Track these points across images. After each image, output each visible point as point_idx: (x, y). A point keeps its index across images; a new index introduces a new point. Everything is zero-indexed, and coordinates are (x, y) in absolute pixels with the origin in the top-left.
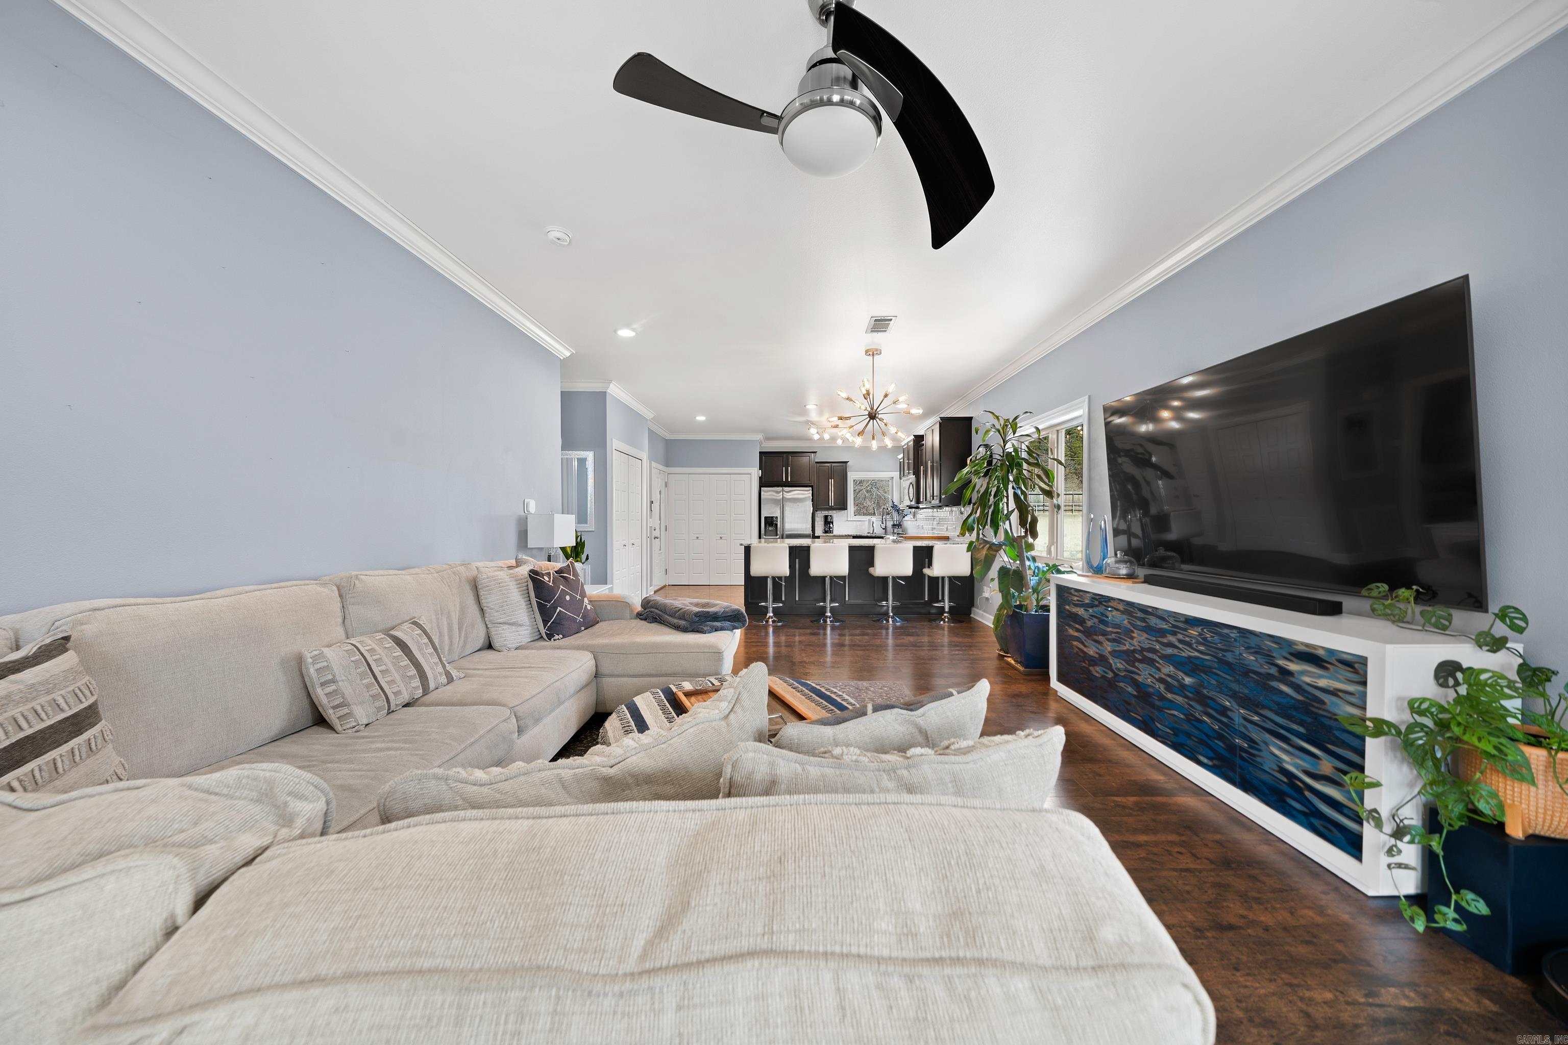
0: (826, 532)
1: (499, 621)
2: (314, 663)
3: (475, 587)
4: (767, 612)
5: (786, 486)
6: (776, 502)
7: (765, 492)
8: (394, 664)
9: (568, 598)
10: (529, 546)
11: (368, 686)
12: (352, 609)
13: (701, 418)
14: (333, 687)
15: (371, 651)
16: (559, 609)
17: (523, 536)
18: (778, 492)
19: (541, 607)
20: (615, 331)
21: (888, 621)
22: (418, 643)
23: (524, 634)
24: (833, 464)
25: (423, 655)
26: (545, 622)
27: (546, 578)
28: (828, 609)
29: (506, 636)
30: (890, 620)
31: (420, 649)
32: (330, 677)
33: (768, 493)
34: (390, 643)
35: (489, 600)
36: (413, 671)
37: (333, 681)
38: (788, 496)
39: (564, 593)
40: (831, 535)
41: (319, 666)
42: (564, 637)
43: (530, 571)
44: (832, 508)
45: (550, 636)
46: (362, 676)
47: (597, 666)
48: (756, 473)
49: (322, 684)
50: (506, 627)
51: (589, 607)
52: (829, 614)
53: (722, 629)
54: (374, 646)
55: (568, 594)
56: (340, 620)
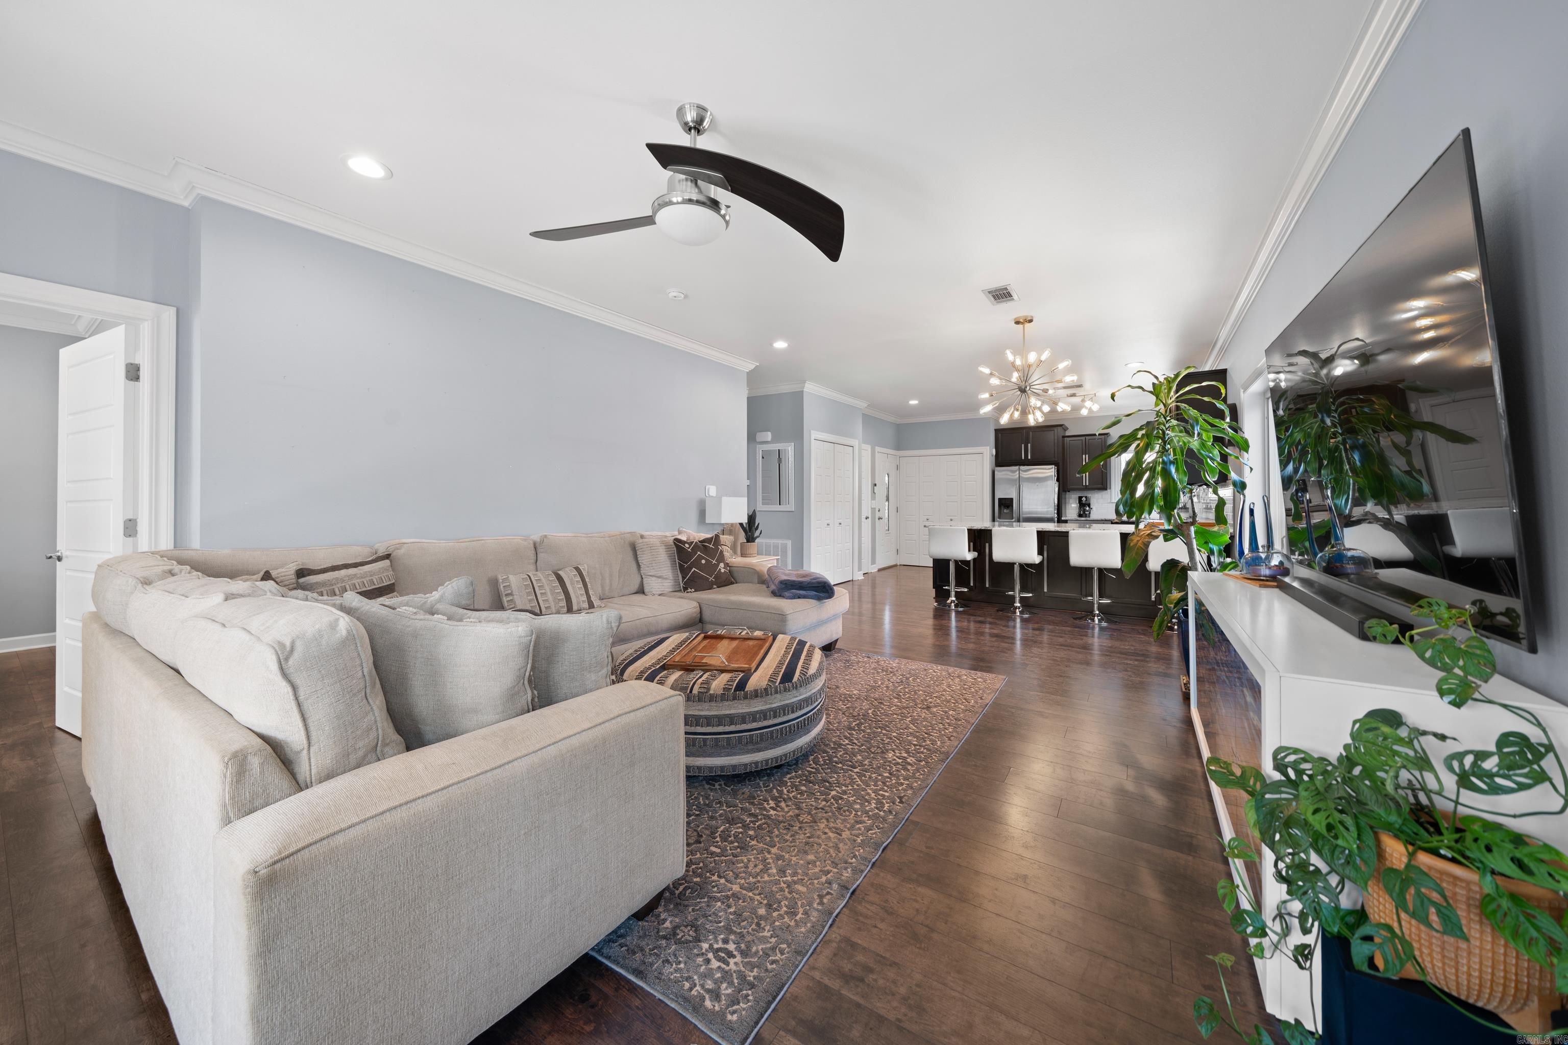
0: (1080, 516)
1: (650, 574)
2: (503, 582)
3: (634, 548)
4: (949, 596)
5: (1024, 465)
6: (1011, 481)
7: (999, 471)
8: (551, 590)
9: (703, 562)
10: (707, 522)
11: (530, 601)
12: (540, 556)
13: (913, 402)
14: (511, 598)
15: (539, 580)
16: (694, 569)
17: (702, 514)
18: (1014, 472)
19: (681, 566)
20: (771, 345)
21: (1093, 620)
22: (571, 580)
23: (667, 585)
24: (1087, 438)
25: (573, 588)
26: (683, 578)
27: (687, 545)
28: (1017, 599)
29: (652, 585)
30: (1096, 619)
31: (572, 584)
32: (510, 592)
33: (1002, 473)
34: (554, 578)
35: (644, 559)
36: (562, 597)
37: (511, 594)
38: (1025, 475)
39: (700, 558)
40: (1088, 519)
41: (504, 585)
42: (696, 591)
43: (675, 539)
44: (1086, 488)
45: (685, 589)
46: (528, 594)
47: (701, 612)
48: (988, 452)
49: (506, 595)
50: (654, 579)
51: (723, 570)
52: (1018, 604)
53: (805, 597)
54: (542, 578)
55: (704, 558)
56: (533, 561)
